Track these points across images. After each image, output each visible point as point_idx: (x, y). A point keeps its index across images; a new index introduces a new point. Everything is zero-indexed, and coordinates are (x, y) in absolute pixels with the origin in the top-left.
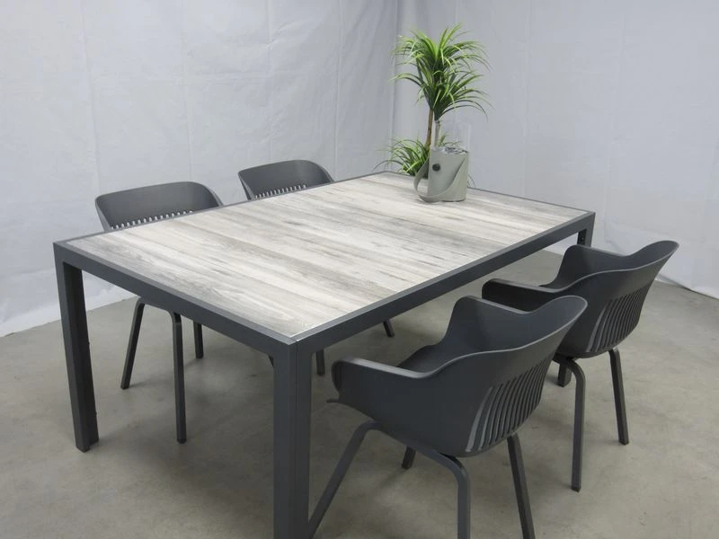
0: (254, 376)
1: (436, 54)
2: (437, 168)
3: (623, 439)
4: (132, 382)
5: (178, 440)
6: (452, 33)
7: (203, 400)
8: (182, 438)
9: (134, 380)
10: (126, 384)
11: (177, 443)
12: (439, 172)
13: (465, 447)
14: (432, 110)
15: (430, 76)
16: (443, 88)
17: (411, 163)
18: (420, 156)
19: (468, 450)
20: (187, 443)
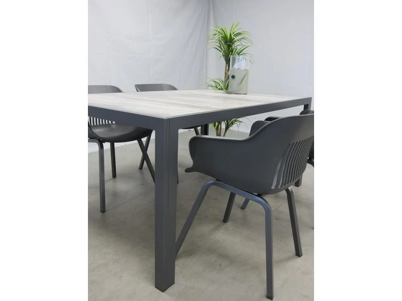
1: (228, 36)
2: (233, 77)
5: (101, 211)
6: (236, 26)
7: (115, 194)
8: (103, 210)
11: (100, 213)
12: (234, 79)
13: (271, 185)
14: (226, 63)
15: (225, 47)
16: (232, 51)
17: (217, 88)
18: (220, 84)
19: (273, 187)
20: (106, 213)
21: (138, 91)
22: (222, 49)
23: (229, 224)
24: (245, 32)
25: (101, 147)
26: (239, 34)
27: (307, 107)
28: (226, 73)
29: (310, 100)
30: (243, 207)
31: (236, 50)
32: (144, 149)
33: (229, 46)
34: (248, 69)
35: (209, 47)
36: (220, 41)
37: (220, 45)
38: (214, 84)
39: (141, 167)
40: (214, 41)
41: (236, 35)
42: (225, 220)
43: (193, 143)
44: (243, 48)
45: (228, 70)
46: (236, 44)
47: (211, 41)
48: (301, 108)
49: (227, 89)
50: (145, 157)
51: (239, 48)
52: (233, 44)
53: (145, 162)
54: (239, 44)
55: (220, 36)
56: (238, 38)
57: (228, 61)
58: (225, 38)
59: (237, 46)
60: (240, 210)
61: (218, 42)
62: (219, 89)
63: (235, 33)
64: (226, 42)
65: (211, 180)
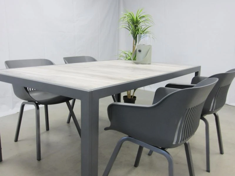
0: (70, 136)
1: (135, 19)
2: (140, 51)
3: (222, 152)
4: (19, 139)
5: (37, 160)
6: (141, 10)
7: (48, 145)
8: (39, 158)
9: (20, 138)
10: (16, 140)
11: (37, 161)
12: (141, 52)
13: (173, 141)
14: (134, 39)
15: (133, 26)
16: (138, 30)
17: (127, 58)
18: (130, 56)
19: (174, 143)
20: (41, 161)
21: (66, 63)
22: (130, 28)
23: (139, 168)
24: (148, 15)
25: (38, 108)
26: (143, 17)
27: (197, 74)
28: (133, 47)
29: (199, 68)
30: (150, 154)
31: (141, 29)
32: (71, 108)
33: (136, 26)
34: (151, 45)
35: (121, 27)
36: (128, 22)
37: (129, 25)
38: (125, 55)
39: (69, 122)
40: (124, 22)
41: (140, 18)
42: (136, 165)
43: (111, 108)
44: (146, 28)
45: (135, 45)
46: (141, 24)
47: (122, 22)
48: (193, 75)
49: (134, 59)
50: (72, 114)
51: (143, 27)
52: (138, 24)
53: (72, 118)
54: (144, 24)
55: (129, 19)
56: (142, 20)
57: (135, 38)
58: (132, 20)
59: (142, 26)
60: (147, 156)
61: (127, 23)
62: (129, 59)
63: (140, 16)
64: (133, 23)
65: (125, 136)
